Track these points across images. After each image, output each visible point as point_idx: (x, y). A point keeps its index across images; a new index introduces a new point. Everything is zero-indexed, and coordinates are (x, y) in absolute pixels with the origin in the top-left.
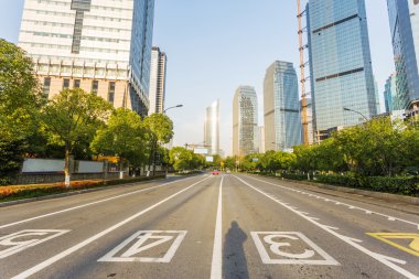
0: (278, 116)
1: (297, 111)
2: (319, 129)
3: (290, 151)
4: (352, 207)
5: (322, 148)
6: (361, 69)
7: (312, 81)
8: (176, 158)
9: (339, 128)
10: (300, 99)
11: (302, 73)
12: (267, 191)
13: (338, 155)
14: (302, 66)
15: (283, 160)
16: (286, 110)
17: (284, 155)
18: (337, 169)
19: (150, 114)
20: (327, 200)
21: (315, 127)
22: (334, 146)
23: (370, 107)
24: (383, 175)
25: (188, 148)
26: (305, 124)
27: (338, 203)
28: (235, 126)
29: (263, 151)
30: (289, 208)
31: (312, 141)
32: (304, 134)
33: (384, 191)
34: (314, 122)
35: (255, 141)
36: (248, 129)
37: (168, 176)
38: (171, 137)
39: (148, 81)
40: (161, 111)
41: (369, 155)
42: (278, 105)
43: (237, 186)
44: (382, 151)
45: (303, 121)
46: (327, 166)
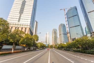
0: (62, 35)
1: (66, 34)
2: (72, 38)
3: (65, 43)
4: (82, 58)
5: (73, 43)
6: (79, 25)
7: (69, 28)
8: (39, 45)
9: (76, 38)
10: (67, 31)
12: (61, 54)
13: (77, 45)
14: (67, 25)
15: (64, 46)
16: (64, 34)
17: (64, 44)
18: (77, 48)
19: (33, 35)
20: (75, 56)
21: (71, 38)
22: (75, 42)
23: (82, 33)
24: (88, 50)
25: (42, 43)
26: (68, 37)
27: (78, 57)
28: (53, 38)
29: (59, 43)
30: (66, 58)
31: (70, 41)
32: (68, 39)
33: (89, 54)
35: (57, 41)
36: (56, 38)
37: (37, 49)
38: (38, 40)
40: (36, 34)
41: (84, 45)
42: (62, 33)
43: (53, 52)
44: (87, 44)
46: (74, 47)
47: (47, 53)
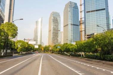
0: (70, 27)
1: (78, 25)
2: (87, 34)
3: (74, 43)
4: (98, 68)
5: (87, 43)
6: (104, 9)
7: (85, 12)
8: (19, 46)
9: (95, 34)
10: (80, 20)
11: (81, 8)
13: (94, 46)
14: (81, 5)
15: (71, 47)
16: (73, 25)
17: (71, 45)
18: (94, 52)
20: (88, 65)
21: (85, 33)
22: (92, 42)
23: (107, 25)
24: (110, 54)
25: (25, 41)
26: (81, 31)
27: (93, 67)
28: (50, 31)
29: (62, 43)
30: (72, 69)
31: (84, 39)
32: (80, 36)
33: (110, 61)
34: (85, 31)
37: (14, 55)
38: (16, 35)
39: (4, 5)
40: (11, 21)
41: (105, 46)
42: (70, 22)
44: (110, 44)
45: (80, 30)
46: (89, 50)
47: (37, 62)
